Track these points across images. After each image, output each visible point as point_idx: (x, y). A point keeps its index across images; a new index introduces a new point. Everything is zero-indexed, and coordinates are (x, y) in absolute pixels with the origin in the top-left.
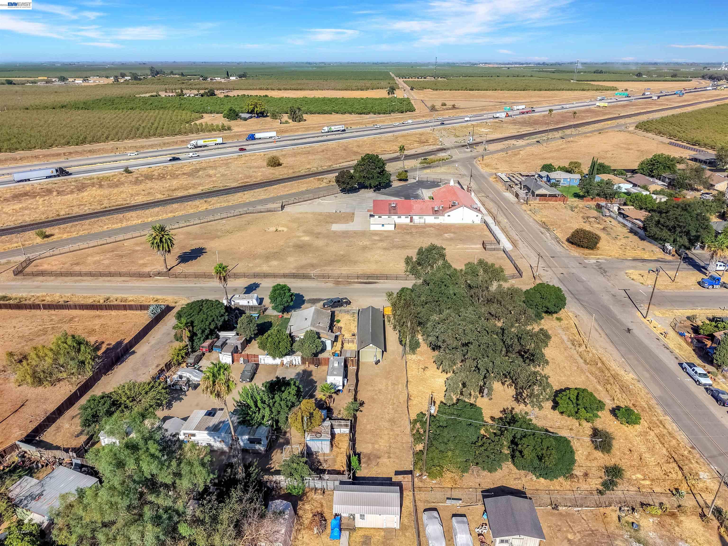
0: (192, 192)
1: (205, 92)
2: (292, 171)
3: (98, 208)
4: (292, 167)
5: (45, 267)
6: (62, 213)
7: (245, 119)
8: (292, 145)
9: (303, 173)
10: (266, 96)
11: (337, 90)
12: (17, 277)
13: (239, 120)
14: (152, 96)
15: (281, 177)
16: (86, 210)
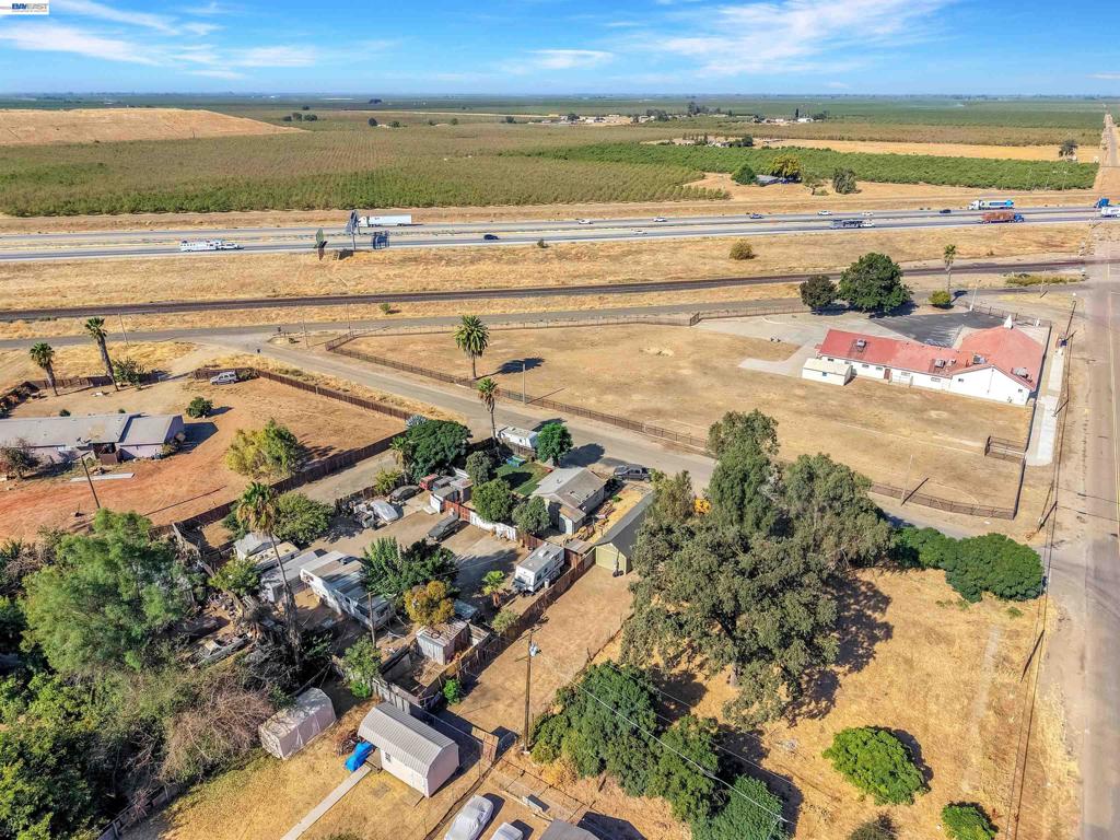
0: (595, 282)
1: (737, 141)
2: (761, 268)
3: (472, 287)
4: (766, 263)
5: (362, 347)
6: (432, 287)
7: (763, 185)
8: (800, 229)
9: (777, 273)
10: (828, 150)
11: (966, 144)
12: (329, 353)
13: (754, 184)
14: (663, 144)
15: (737, 276)
16: (458, 287)
